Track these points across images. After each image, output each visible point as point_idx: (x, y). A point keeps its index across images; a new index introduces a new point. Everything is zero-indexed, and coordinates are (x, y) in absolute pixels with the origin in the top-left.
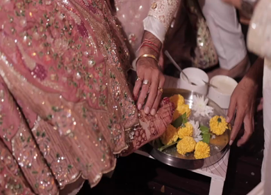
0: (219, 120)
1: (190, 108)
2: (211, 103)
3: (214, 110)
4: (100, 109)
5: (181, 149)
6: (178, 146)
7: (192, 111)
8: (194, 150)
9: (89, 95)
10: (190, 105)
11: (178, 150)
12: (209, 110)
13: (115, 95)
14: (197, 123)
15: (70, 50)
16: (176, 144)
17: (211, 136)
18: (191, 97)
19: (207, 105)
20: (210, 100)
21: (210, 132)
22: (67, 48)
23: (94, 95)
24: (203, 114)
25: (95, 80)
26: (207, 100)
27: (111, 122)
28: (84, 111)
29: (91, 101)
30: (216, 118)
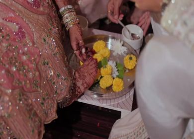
0: (131, 58)
1: (109, 48)
2: (125, 44)
3: (128, 49)
4: (34, 92)
5: (103, 85)
6: (100, 83)
7: (111, 51)
8: (112, 85)
9: (23, 83)
10: (109, 46)
11: (101, 85)
12: (124, 49)
13: (47, 77)
14: (115, 62)
15: (8, 52)
16: (99, 81)
17: (125, 71)
18: (110, 40)
19: (123, 45)
20: (124, 42)
21: (125, 68)
22: (5, 51)
23: (28, 82)
24: (120, 53)
25: (29, 70)
26: (122, 42)
27: (44, 99)
28: (20, 96)
29: (26, 87)
30: (128, 57)
